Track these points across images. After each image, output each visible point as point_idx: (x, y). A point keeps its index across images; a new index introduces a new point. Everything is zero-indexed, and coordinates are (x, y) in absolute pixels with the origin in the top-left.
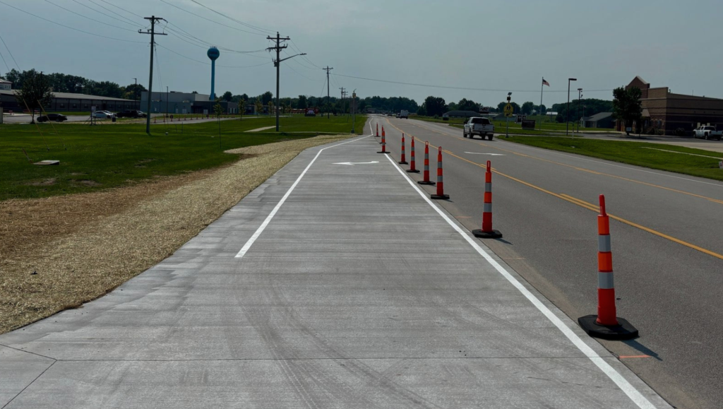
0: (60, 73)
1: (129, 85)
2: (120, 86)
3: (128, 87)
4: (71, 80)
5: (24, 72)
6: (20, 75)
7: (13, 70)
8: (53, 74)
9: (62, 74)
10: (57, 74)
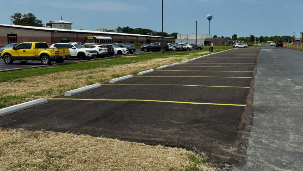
0: (140, 28)
1: (172, 33)
2: (168, 34)
3: (172, 34)
4: (146, 31)
5: (124, 28)
6: (122, 29)
7: (119, 27)
8: (137, 28)
9: (141, 28)
10: (139, 28)
